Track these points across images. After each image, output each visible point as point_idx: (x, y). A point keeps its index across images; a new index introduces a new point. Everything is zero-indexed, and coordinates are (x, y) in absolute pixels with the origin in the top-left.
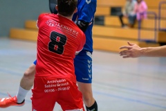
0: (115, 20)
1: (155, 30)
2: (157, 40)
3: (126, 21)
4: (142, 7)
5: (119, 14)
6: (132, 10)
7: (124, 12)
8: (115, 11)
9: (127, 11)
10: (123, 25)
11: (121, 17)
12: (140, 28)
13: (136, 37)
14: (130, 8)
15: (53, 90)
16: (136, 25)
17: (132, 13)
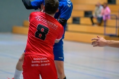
0: (87, 20)
1: (116, 27)
2: (118, 34)
3: (95, 21)
4: (107, 11)
5: (90, 16)
6: (100, 13)
7: (94, 15)
8: (87, 14)
9: (96, 14)
10: (93, 24)
11: (92, 18)
12: (105, 26)
13: (103, 32)
14: (98, 12)
15: (37, 65)
16: (103, 24)
17: (100, 16)
